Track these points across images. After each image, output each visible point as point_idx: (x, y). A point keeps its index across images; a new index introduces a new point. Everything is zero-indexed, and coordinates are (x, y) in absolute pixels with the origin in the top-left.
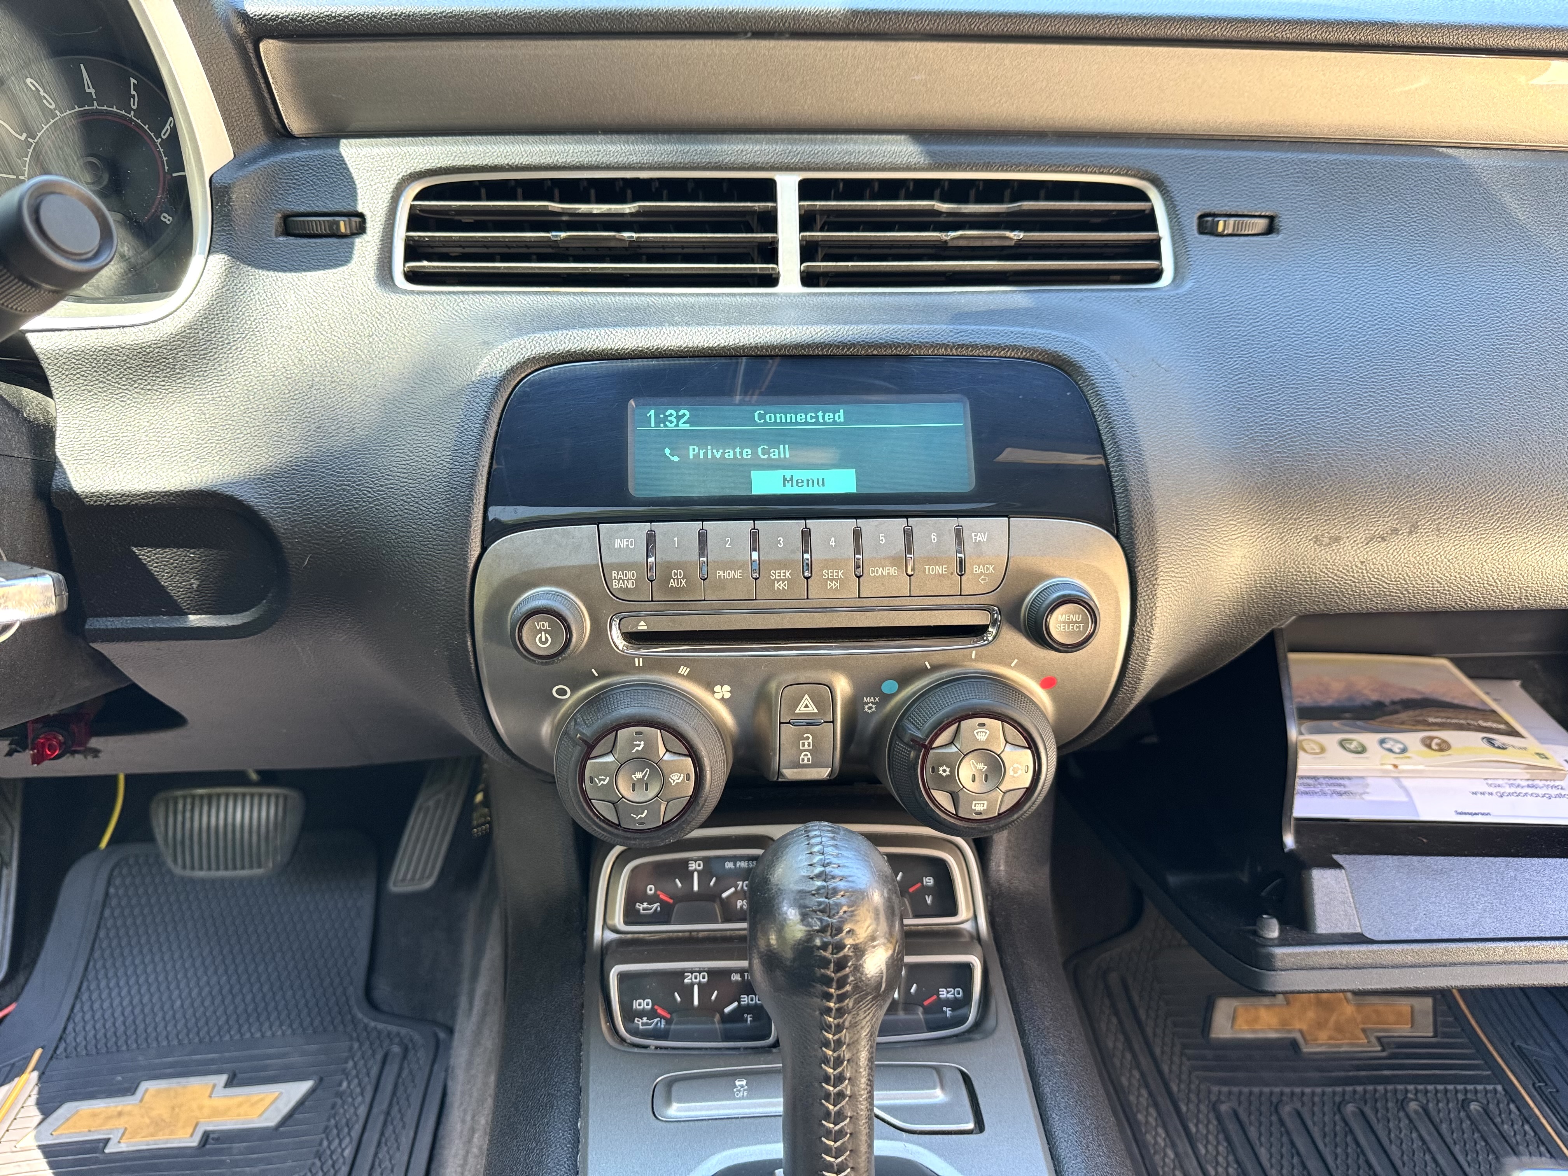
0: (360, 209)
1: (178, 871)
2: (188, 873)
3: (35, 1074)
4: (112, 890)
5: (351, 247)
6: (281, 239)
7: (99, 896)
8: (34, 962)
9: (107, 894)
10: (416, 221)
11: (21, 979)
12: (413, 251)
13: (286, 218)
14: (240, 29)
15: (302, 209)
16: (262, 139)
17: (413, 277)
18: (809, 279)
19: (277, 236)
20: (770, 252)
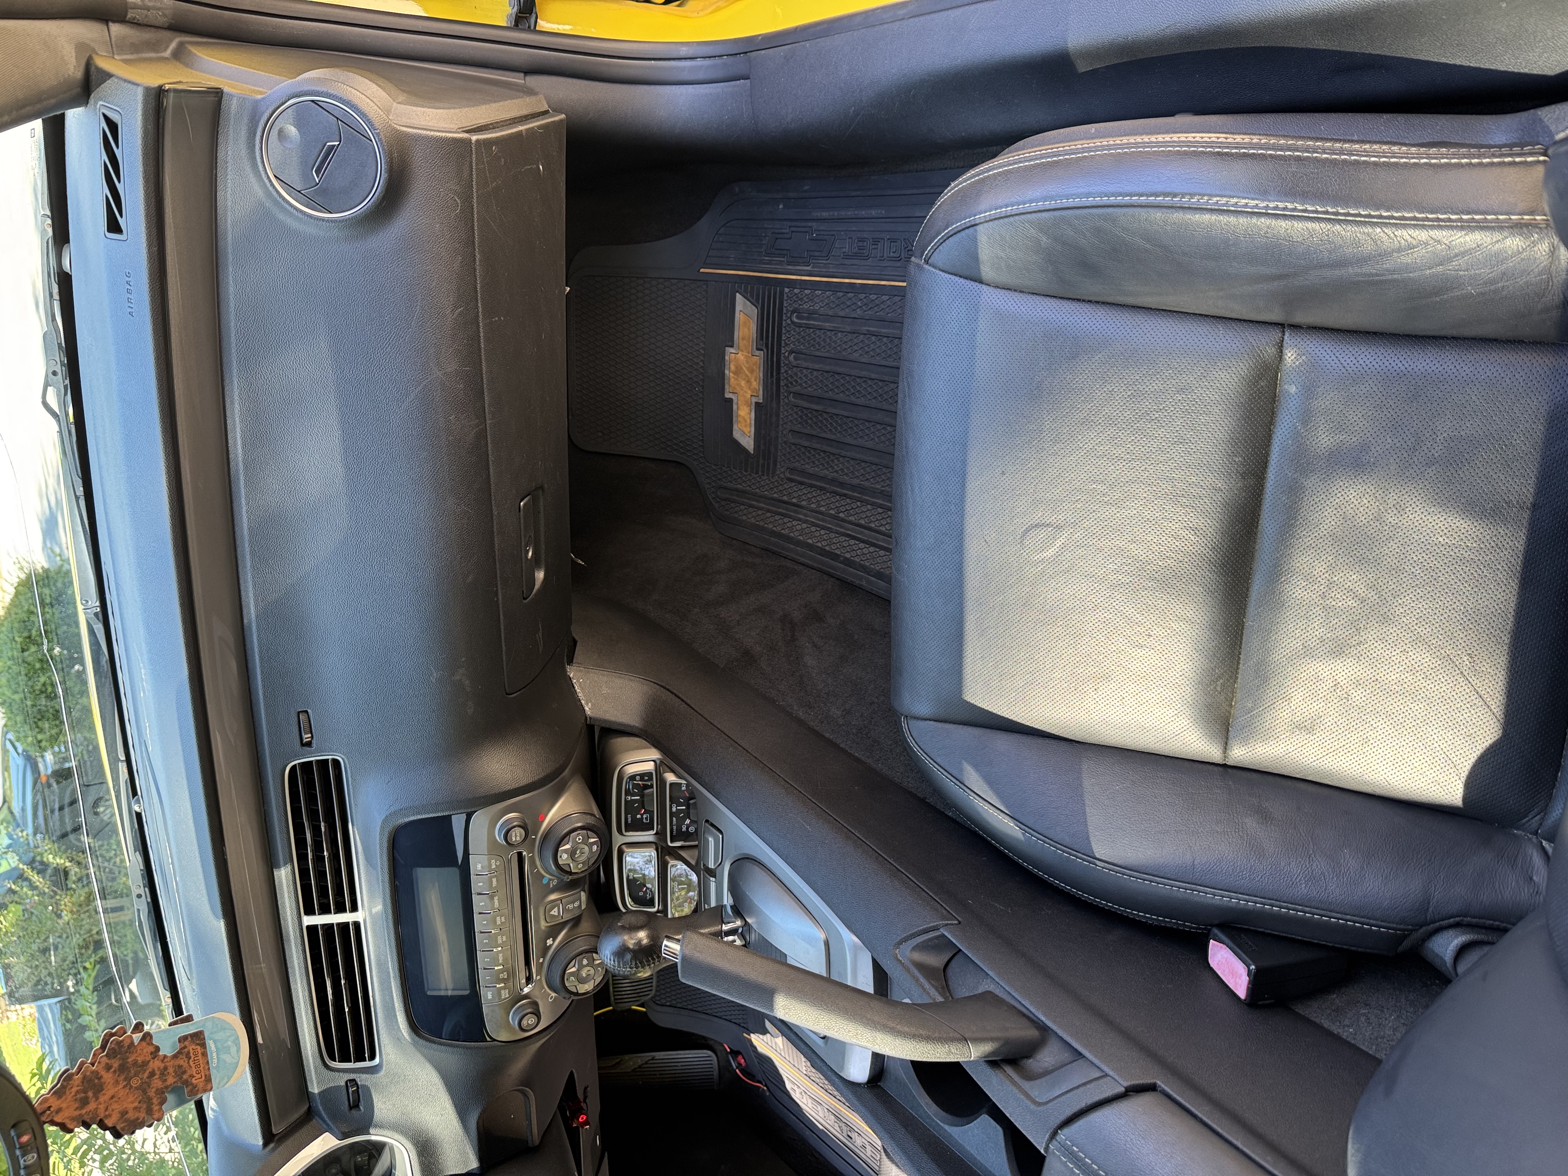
0: (343, 1084)
1: (653, 992)
2: (654, 988)
3: (752, 1035)
4: (668, 1004)
5: (363, 1086)
6: (361, 1108)
7: (671, 1010)
8: (704, 1038)
9: (670, 1006)
10: (345, 1058)
11: (711, 1043)
12: (360, 1058)
13: (351, 1108)
14: (272, 1145)
15: (347, 1103)
16: (315, 1121)
17: (372, 1057)
18: (354, 909)
19: (360, 1110)
20: (344, 927)
